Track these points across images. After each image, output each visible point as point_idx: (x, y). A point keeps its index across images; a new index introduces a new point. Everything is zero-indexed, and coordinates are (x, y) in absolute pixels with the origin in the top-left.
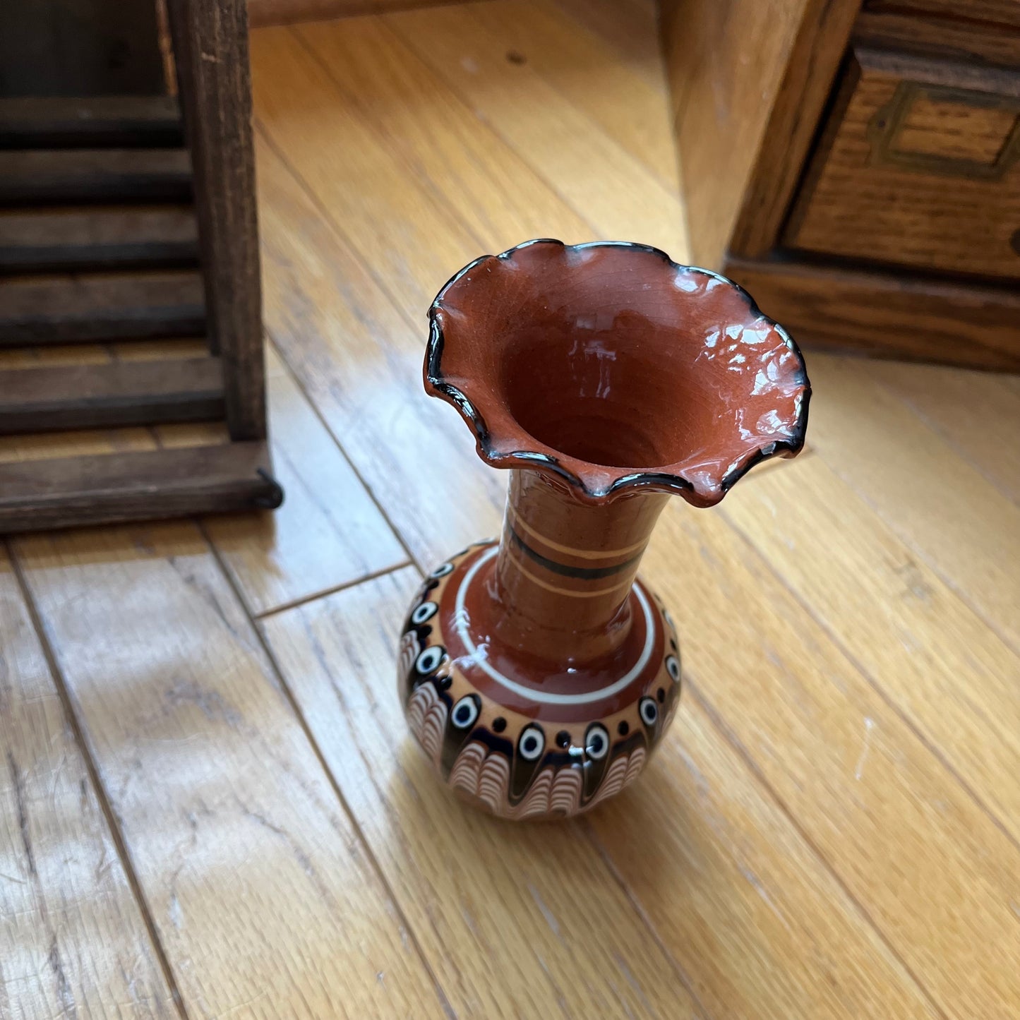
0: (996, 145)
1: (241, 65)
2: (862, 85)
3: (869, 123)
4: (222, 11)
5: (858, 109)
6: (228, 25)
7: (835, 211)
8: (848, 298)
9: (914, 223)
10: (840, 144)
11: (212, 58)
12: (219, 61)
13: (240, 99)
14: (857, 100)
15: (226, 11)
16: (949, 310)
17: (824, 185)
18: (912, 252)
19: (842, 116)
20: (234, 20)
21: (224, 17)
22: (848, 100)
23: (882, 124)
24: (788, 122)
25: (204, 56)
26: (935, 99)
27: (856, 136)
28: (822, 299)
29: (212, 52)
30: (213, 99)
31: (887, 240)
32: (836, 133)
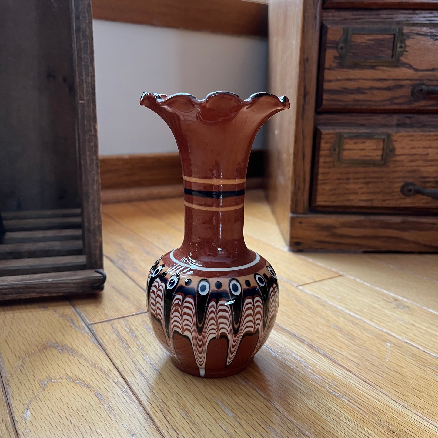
0: (380, 153)
1: (93, 104)
2: (323, 136)
3: (330, 150)
4: (86, 85)
5: (324, 146)
6: (88, 90)
7: (328, 187)
8: (344, 225)
9: (361, 188)
10: (321, 160)
11: (83, 102)
12: (85, 102)
13: (92, 117)
14: (323, 142)
15: (88, 85)
16: (388, 226)
17: (320, 177)
18: (364, 201)
19: (319, 149)
20: (90, 88)
21: (87, 87)
22: (320, 143)
23: (335, 150)
24: (300, 156)
25: (81, 102)
26: (351, 138)
27: (326, 156)
28: (334, 227)
29: (83, 100)
30: (83, 117)
31: (352, 197)
32: (319, 156)
